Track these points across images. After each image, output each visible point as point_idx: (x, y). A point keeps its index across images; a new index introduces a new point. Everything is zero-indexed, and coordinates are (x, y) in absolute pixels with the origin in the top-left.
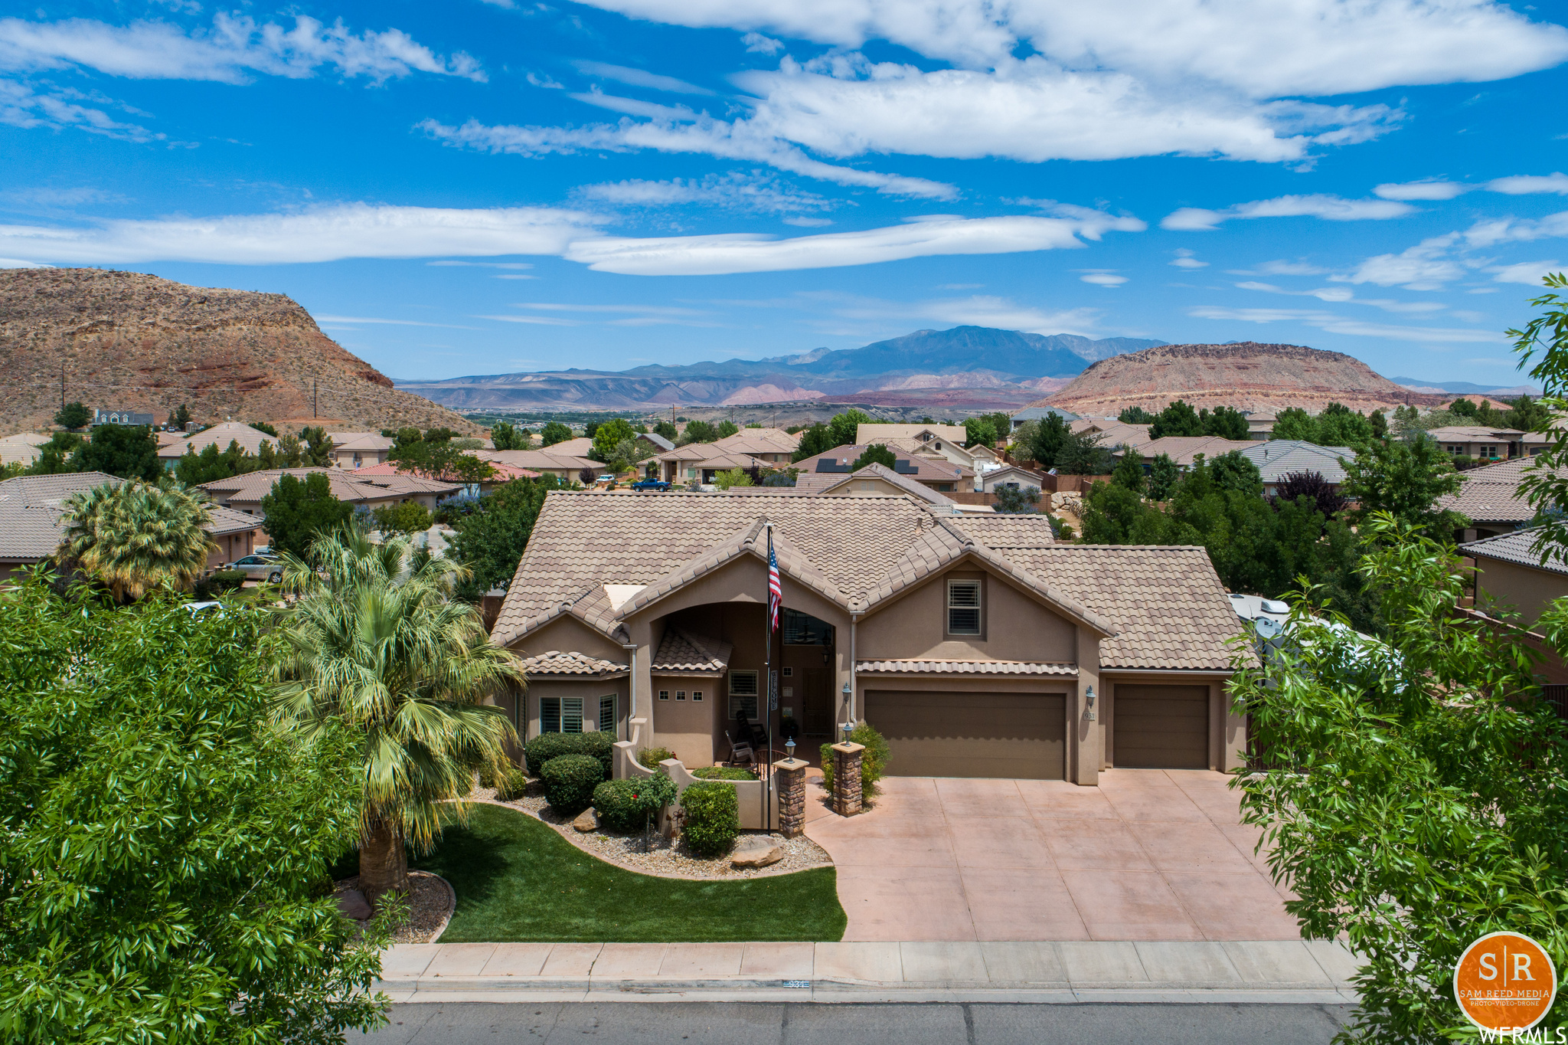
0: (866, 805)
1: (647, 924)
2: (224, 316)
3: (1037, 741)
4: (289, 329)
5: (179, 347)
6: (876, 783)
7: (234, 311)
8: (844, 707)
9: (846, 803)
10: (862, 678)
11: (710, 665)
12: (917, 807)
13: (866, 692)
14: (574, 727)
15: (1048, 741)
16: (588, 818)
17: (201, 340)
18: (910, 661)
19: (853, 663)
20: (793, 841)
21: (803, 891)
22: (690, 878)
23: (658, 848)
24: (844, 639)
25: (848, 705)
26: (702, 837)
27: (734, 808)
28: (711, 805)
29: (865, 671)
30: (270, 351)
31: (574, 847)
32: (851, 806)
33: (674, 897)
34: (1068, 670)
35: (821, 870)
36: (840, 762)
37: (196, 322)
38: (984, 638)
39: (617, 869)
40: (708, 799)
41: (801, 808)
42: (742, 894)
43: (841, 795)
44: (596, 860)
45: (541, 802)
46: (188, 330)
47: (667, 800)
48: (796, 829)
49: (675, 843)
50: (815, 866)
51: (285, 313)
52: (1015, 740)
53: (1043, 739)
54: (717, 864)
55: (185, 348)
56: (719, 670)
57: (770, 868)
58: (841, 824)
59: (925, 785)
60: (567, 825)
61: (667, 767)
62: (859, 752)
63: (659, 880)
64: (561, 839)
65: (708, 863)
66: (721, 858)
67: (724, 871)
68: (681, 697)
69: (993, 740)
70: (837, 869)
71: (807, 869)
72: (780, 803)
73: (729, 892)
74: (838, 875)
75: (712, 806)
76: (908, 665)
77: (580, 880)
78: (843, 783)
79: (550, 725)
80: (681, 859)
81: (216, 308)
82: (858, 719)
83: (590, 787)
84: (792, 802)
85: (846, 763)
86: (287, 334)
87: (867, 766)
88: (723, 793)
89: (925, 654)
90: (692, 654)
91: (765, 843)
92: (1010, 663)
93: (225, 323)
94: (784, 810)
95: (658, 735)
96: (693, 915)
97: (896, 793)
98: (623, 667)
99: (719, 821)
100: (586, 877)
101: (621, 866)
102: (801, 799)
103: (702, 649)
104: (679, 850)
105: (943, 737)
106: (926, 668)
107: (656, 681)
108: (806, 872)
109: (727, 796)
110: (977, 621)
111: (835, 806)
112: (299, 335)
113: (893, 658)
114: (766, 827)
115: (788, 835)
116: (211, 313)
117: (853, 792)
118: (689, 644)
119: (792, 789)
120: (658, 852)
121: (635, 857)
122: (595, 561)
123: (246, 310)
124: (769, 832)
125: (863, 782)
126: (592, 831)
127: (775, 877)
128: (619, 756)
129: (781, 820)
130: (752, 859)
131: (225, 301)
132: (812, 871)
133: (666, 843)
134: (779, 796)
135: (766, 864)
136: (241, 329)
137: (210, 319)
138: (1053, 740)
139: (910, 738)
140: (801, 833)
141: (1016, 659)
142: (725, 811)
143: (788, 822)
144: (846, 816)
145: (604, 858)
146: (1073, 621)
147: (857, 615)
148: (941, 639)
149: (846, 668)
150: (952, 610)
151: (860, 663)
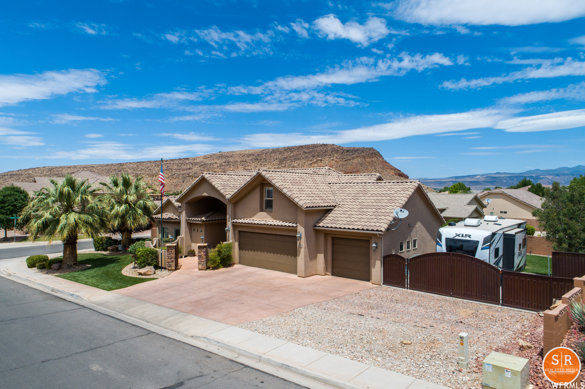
8: (228, 236)
9: (198, 265)
13: (240, 232)
17: (346, 164)
19: (231, 219)
32: (200, 267)
34: (294, 224)
37: (345, 158)
38: (272, 211)
41: (172, 261)
46: (342, 161)
48: (170, 268)
51: (372, 154)
53: (291, 256)
70: (158, 279)
74: (154, 280)
78: (198, 258)
81: (351, 153)
82: (235, 241)
85: (199, 250)
86: (372, 161)
89: (252, 218)
92: (277, 221)
93: (353, 158)
94: (167, 261)
98: (179, 218)
112: (376, 161)
113: (245, 218)
116: (349, 155)
123: (360, 154)
125: (207, 258)
131: (354, 151)
136: (358, 160)
139: (251, 251)
140: (173, 270)
144: (199, 270)
147: (228, 200)
148: (259, 211)
149: (229, 221)
150: (266, 200)
151: (234, 219)
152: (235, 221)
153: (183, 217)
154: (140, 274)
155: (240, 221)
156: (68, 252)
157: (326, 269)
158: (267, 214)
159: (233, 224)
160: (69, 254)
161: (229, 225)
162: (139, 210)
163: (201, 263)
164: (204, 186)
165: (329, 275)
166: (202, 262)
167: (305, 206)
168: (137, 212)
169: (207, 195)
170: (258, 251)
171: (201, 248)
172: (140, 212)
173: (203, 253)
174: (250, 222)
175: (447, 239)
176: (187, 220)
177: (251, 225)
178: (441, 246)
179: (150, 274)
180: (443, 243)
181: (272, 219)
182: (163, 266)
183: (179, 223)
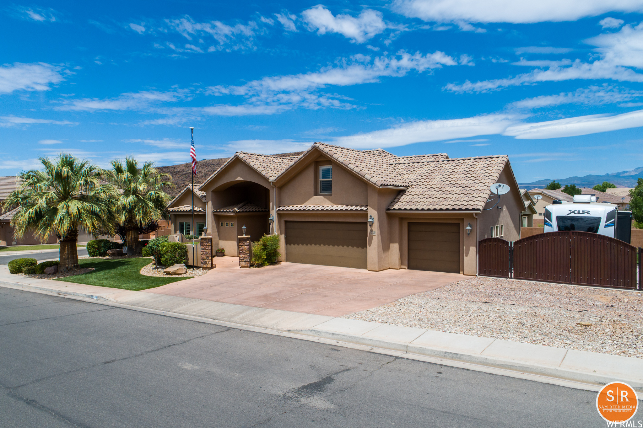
8: (272, 227)
11: (234, 210)
13: (285, 222)
18: (299, 206)
19: (276, 207)
20: (202, 271)
32: (242, 263)
34: (363, 208)
38: (331, 194)
41: (208, 257)
48: (205, 266)
68: (227, 225)
70: (195, 278)
74: (190, 279)
78: (239, 252)
80: (160, 272)
84: (202, 253)
89: (306, 203)
91: (179, 266)
92: (340, 206)
94: (202, 258)
95: (220, 241)
98: (203, 210)
102: (208, 253)
105: (315, 244)
107: (215, 217)
121: (149, 270)
125: (250, 253)
139: (303, 244)
140: (209, 269)
141: (342, 204)
144: (241, 268)
147: (272, 182)
148: (313, 195)
149: (273, 209)
150: (320, 181)
151: (280, 207)
152: (281, 208)
153: (209, 209)
154: (168, 273)
155: (289, 208)
156: (66, 252)
157: (402, 263)
158: (325, 198)
159: (279, 212)
160: (68, 254)
161: (273, 214)
162: (150, 202)
163: (243, 259)
164: (239, 169)
165: (405, 269)
166: (244, 257)
167: (379, 183)
168: (148, 205)
169: (242, 179)
170: (311, 245)
171: (243, 241)
172: (151, 205)
173: (245, 246)
174: (302, 208)
175: (559, 218)
176: (213, 212)
177: (303, 212)
178: (551, 226)
179: (181, 272)
180: (554, 222)
181: (331, 203)
182: (195, 265)
183: (203, 216)
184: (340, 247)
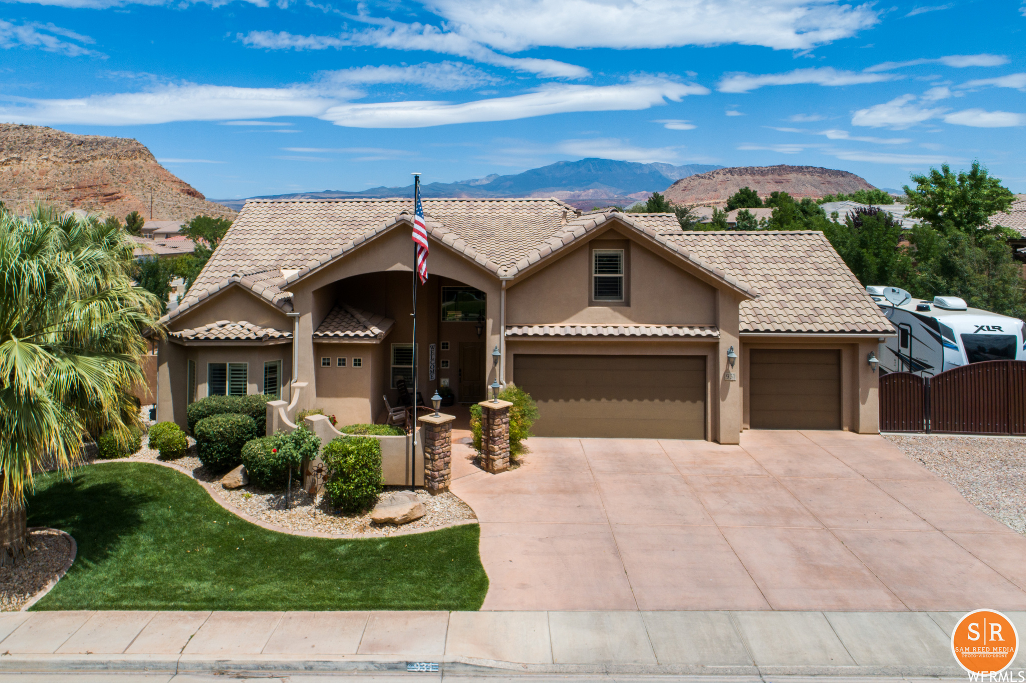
0: (513, 463)
1: (265, 589)
2: (94, 154)
3: (678, 402)
4: (136, 162)
5: (63, 174)
6: (523, 442)
7: (101, 150)
8: (493, 370)
9: (494, 460)
10: (511, 343)
11: (368, 332)
12: (564, 465)
13: (516, 356)
14: (239, 391)
15: (688, 402)
16: (236, 476)
17: (78, 169)
18: (557, 326)
19: (502, 328)
20: (438, 497)
21: (443, 551)
22: (326, 536)
23: (299, 505)
24: (495, 305)
25: (497, 368)
26: (342, 493)
27: (376, 462)
28: (351, 460)
29: (514, 335)
30: (123, 176)
31: (216, 504)
32: (499, 463)
33: (305, 557)
34: (708, 332)
35: (464, 527)
36: (488, 419)
37: (75, 157)
38: (628, 304)
39: (252, 527)
40: (349, 453)
41: (447, 464)
42: (378, 554)
43: (489, 452)
44: (235, 518)
45: (197, 463)
46: (70, 163)
47: (307, 456)
48: (441, 485)
49: (318, 499)
50: (459, 523)
51: (134, 151)
52: (657, 401)
53: (683, 400)
54: (358, 521)
55: (67, 174)
56: (376, 336)
57: (411, 525)
58: (488, 481)
59: (572, 445)
60: (216, 483)
61: (312, 422)
62: (507, 409)
63: (292, 538)
64: (206, 496)
65: (347, 520)
66: (361, 514)
67: (363, 529)
68: (342, 362)
69: (635, 401)
70: (481, 526)
71: (449, 526)
72: (426, 458)
73: (363, 551)
74: (482, 533)
75: (353, 461)
76: (555, 329)
77: (211, 538)
78: (491, 439)
79: (217, 389)
80: (321, 516)
81: (89, 148)
82: (507, 382)
83: (240, 443)
84: (437, 457)
85: (494, 419)
86: (135, 165)
87: (514, 424)
88: (365, 448)
89: (572, 319)
90: (353, 324)
91: (407, 499)
92: (653, 327)
93: (94, 158)
94: (429, 466)
95: (320, 399)
96: (319, 579)
97: (544, 452)
98: (286, 334)
99: (359, 476)
100: (217, 536)
101: (258, 523)
102: (447, 454)
103: (363, 319)
104: (321, 507)
105: (588, 399)
106: (573, 332)
107: (319, 348)
108: (448, 530)
109: (369, 450)
110: (620, 289)
111: (483, 463)
112: (143, 165)
113: (541, 323)
114: (410, 483)
115: (433, 491)
116: (85, 152)
117: (500, 449)
118: (352, 316)
119: (437, 443)
120: (299, 508)
121: (274, 514)
122: (278, 252)
123: (109, 149)
124: (413, 488)
125: (510, 439)
126: (238, 488)
127: (415, 535)
128: (271, 415)
129: (426, 476)
130: (392, 516)
131: (95, 144)
132: (455, 529)
133: (308, 500)
134: (425, 452)
135: (407, 521)
136: (104, 162)
137: (85, 156)
138: (694, 401)
139: (556, 400)
140: (446, 489)
141: (658, 322)
142: (366, 466)
143: (433, 478)
144: (494, 472)
145: (244, 516)
146: (714, 285)
147: (506, 281)
148: (586, 304)
149: (494, 334)
151: (511, 328)
152: (515, 330)
153: (304, 331)
155: (536, 330)
157: (744, 419)
158: (614, 310)
164: (399, 246)
175: (966, 338)
178: (956, 348)
180: (960, 344)
184: (646, 401)
